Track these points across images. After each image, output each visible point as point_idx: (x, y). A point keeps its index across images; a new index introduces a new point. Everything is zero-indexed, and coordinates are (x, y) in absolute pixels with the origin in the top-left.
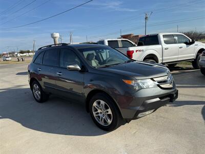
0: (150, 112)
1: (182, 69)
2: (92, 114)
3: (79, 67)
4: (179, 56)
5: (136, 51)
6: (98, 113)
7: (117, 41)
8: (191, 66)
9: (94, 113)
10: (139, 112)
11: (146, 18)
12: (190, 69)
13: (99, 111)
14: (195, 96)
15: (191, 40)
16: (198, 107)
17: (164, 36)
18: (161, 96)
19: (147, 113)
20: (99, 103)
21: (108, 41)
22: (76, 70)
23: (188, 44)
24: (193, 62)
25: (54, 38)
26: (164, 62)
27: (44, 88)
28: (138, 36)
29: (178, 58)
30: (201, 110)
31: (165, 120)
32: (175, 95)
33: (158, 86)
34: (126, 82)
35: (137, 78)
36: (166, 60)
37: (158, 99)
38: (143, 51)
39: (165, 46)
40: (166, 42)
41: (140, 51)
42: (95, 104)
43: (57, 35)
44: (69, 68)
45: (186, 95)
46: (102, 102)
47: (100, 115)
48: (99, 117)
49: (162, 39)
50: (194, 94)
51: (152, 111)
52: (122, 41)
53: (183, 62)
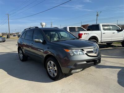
0: (79, 70)
1: (115, 46)
2: (47, 70)
3: (41, 41)
4: (112, 38)
5: (84, 34)
6: (50, 69)
7: (75, 28)
8: (121, 45)
9: (48, 69)
10: (72, 69)
11: (97, 15)
12: (121, 47)
13: (51, 68)
14: (117, 63)
15: (121, 29)
16: (116, 70)
17: (103, 26)
18: (87, 61)
19: (78, 70)
20: (51, 63)
21: (69, 28)
22: (40, 42)
23: (119, 31)
24: (122, 43)
25: (42, 26)
26: (102, 41)
27: (24, 52)
28: (88, 25)
29: (112, 39)
30: (118, 72)
31: (92, 76)
32: (98, 61)
33: (86, 54)
34: (66, 50)
35: (73, 48)
36: (103, 40)
37: (85, 62)
38: (88, 34)
39: (103, 31)
40: (104, 29)
41: (87, 34)
42: (48, 63)
43: (44, 24)
44: (35, 41)
45: (112, 62)
46: (52, 62)
47: (51, 70)
48: (50, 71)
49: (101, 28)
50: (117, 62)
51: (81, 69)
52: (78, 28)
53: (115, 42)
